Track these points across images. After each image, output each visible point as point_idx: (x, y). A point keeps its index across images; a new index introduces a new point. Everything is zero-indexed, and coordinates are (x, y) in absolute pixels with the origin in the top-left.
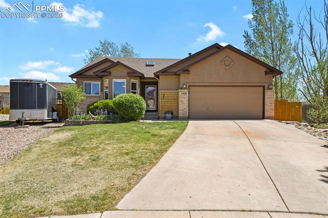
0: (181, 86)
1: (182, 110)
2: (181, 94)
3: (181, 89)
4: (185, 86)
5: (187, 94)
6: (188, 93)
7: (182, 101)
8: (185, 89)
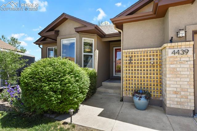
0: (171, 34)
1: (176, 93)
2: (170, 54)
3: (171, 41)
4: (182, 34)
5: (191, 53)
6: (191, 50)
7: (174, 71)
8: (184, 39)
